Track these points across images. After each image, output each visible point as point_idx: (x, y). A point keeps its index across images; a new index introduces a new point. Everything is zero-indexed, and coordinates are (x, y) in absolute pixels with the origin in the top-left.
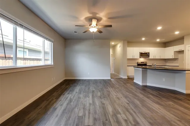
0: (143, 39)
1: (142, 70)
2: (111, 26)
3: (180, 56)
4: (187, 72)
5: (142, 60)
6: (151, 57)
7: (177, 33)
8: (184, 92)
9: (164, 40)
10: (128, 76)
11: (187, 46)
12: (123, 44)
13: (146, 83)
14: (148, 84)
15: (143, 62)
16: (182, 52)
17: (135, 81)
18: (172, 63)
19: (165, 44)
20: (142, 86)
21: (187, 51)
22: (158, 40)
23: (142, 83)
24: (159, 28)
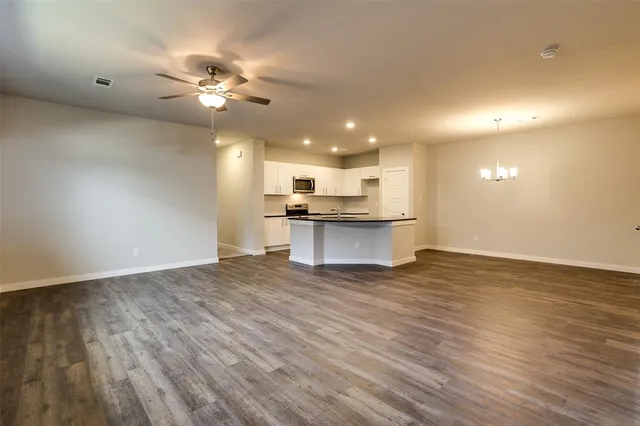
0: (307, 142)
1: (314, 226)
2: (266, 102)
3: (371, 190)
4: (394, 223)
5: (297, 199)
6: (318, 192)
7: (372, 140)
8: (390, 264)
9: (345, 151)
10: (266, 248)
11: (385, 170)
12: (254, 149)
13: (323, 257)
14: (327, 261)
15: (300, 206)
16: (374, 182)
17: (292, 258)
18: (356, 206)
19: (344, 161)
20: (315, 266)
21: (384, 181)
22: (335, 150)
23: (315, 258)
24: (350, 125)
